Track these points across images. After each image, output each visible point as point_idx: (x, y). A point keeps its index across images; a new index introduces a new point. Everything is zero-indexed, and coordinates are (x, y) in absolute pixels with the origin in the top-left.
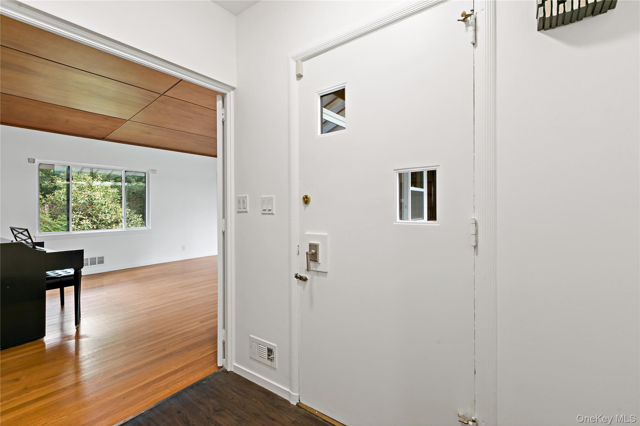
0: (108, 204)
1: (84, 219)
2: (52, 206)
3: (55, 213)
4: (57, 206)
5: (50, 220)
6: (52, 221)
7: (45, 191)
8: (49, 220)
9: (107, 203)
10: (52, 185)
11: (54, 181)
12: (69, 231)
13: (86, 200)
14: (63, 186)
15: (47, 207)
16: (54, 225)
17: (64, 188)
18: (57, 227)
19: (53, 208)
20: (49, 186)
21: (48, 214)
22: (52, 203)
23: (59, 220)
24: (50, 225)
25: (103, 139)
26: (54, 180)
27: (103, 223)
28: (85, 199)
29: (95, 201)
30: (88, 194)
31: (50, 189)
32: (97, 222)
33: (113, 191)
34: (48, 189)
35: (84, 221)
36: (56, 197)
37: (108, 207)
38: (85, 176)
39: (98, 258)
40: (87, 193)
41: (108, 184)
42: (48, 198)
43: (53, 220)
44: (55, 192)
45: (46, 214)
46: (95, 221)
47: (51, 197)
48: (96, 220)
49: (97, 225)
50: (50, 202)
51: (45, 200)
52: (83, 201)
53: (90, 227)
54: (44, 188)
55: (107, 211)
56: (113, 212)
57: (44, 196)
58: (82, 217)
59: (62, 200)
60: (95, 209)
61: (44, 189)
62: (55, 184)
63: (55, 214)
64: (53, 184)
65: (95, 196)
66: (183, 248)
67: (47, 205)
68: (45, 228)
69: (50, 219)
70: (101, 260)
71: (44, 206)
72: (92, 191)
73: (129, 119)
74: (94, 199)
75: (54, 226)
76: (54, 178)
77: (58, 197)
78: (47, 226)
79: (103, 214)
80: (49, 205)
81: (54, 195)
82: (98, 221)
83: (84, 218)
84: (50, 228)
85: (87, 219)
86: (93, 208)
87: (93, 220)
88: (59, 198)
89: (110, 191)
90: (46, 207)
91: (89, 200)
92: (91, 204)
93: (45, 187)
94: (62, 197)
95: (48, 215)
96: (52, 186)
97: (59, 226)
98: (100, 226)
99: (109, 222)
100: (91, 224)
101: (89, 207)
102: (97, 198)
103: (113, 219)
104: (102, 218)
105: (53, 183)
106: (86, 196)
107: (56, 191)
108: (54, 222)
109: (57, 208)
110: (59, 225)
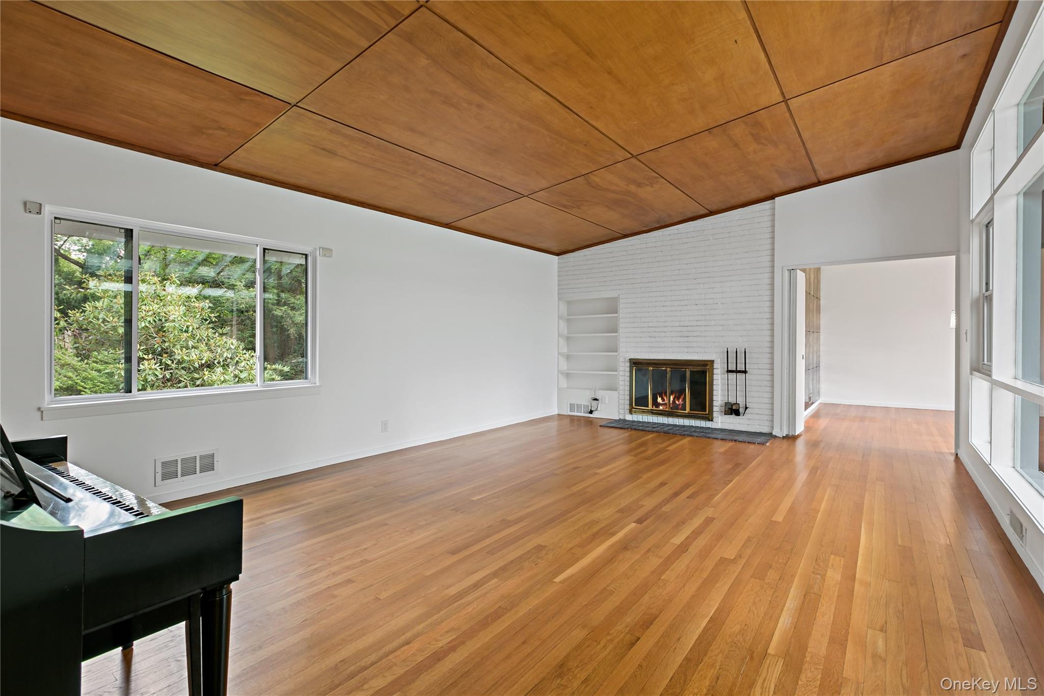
0: (193, 329)
1: (145, 359)
2: (80, 334)
3: (85, 348)
4: (89, 334)
5: (75, 361)
6: (80, 364)
7: (65, 306)
8: (73, 362)
9: (191, 328)
10: (79, 292)
11: (84, 285)
12: (131, 392)
13: (150, 321)
14: (102, 295)
15: (69, 335)
16: (84, 371)
17: (104, 298)
18: (90, 376)
19: (82, 339)
20: (74, 295)
21: (71, 348)
22: (80, 328)
23: (94, 362)
24: (76, 370)
25: (215, 166)
26: (84, 282)
27: (182, 368)
28: (149, 319)
29: (167, 325)
30: (153, 309)
31: (76, 302)
32: (173, 365)
33: (201, 305)
34: (71, 302)
35: (146, 362)
36: (87, 317)
37: (193, 336)
38: (146, 275)
39: (202, 457)
40: (151, 309)
41: (193, 291)
42: (71, 318)
43: (82, 360)
44: (86, 306)
45: (67, 350)
46: (167, 362)
47: (78, 315)
48: (169, 362)
49: (171, 371)
50: (75, 325)
51: (66, 321)
52: (143, 323)
53: (157, 376)
54: (63, 299)
55: (190, 343)
56: (203, 346)
57: (64, 313)
58: (141, 356)
59: (101, 321)
60: (166, 340)
61: (64, 302)
62: (86, 291)
63: (85, 350)
64: (82, 292)
65: (166, 314)
66: (385, 426)
67: (70, 333)
68: (65, 376)
69: (76, 358)
70: (208, 464)
71: (64, 334)
72: (162, 304)
73: (297, 103)
74: (166, 320)
75: (84, 374)
76: (85, 278)
77: (92, 316)
78: (70, 374)
79: (184, 349)
80: (73, 331)
81: (84, 311)
82: (173, 362)
83: (146, 357)
84: (77, 376)
85: (151, 359)
86: (163, 338)
87: (164, 360)
88: (95, 317)
89: (197, 305)
90: (66, 336)
91: (155, 322)
92: (161, 329)
93: (66, 299)
94: (101, 316)
95: (71, 351)
96: (79, 295)
97: (95, 373)
98: (177, 373)
99: (197, 365)
100: (159, 370)
101: (155, 335)
102: (171, 318)
103: (205, 358)
104: (183, 358)
105: (83, 288)
106: (150, 313)
107: (88, 303)
108: (84, 366)
109: (90, 338)
110: (95, 371)
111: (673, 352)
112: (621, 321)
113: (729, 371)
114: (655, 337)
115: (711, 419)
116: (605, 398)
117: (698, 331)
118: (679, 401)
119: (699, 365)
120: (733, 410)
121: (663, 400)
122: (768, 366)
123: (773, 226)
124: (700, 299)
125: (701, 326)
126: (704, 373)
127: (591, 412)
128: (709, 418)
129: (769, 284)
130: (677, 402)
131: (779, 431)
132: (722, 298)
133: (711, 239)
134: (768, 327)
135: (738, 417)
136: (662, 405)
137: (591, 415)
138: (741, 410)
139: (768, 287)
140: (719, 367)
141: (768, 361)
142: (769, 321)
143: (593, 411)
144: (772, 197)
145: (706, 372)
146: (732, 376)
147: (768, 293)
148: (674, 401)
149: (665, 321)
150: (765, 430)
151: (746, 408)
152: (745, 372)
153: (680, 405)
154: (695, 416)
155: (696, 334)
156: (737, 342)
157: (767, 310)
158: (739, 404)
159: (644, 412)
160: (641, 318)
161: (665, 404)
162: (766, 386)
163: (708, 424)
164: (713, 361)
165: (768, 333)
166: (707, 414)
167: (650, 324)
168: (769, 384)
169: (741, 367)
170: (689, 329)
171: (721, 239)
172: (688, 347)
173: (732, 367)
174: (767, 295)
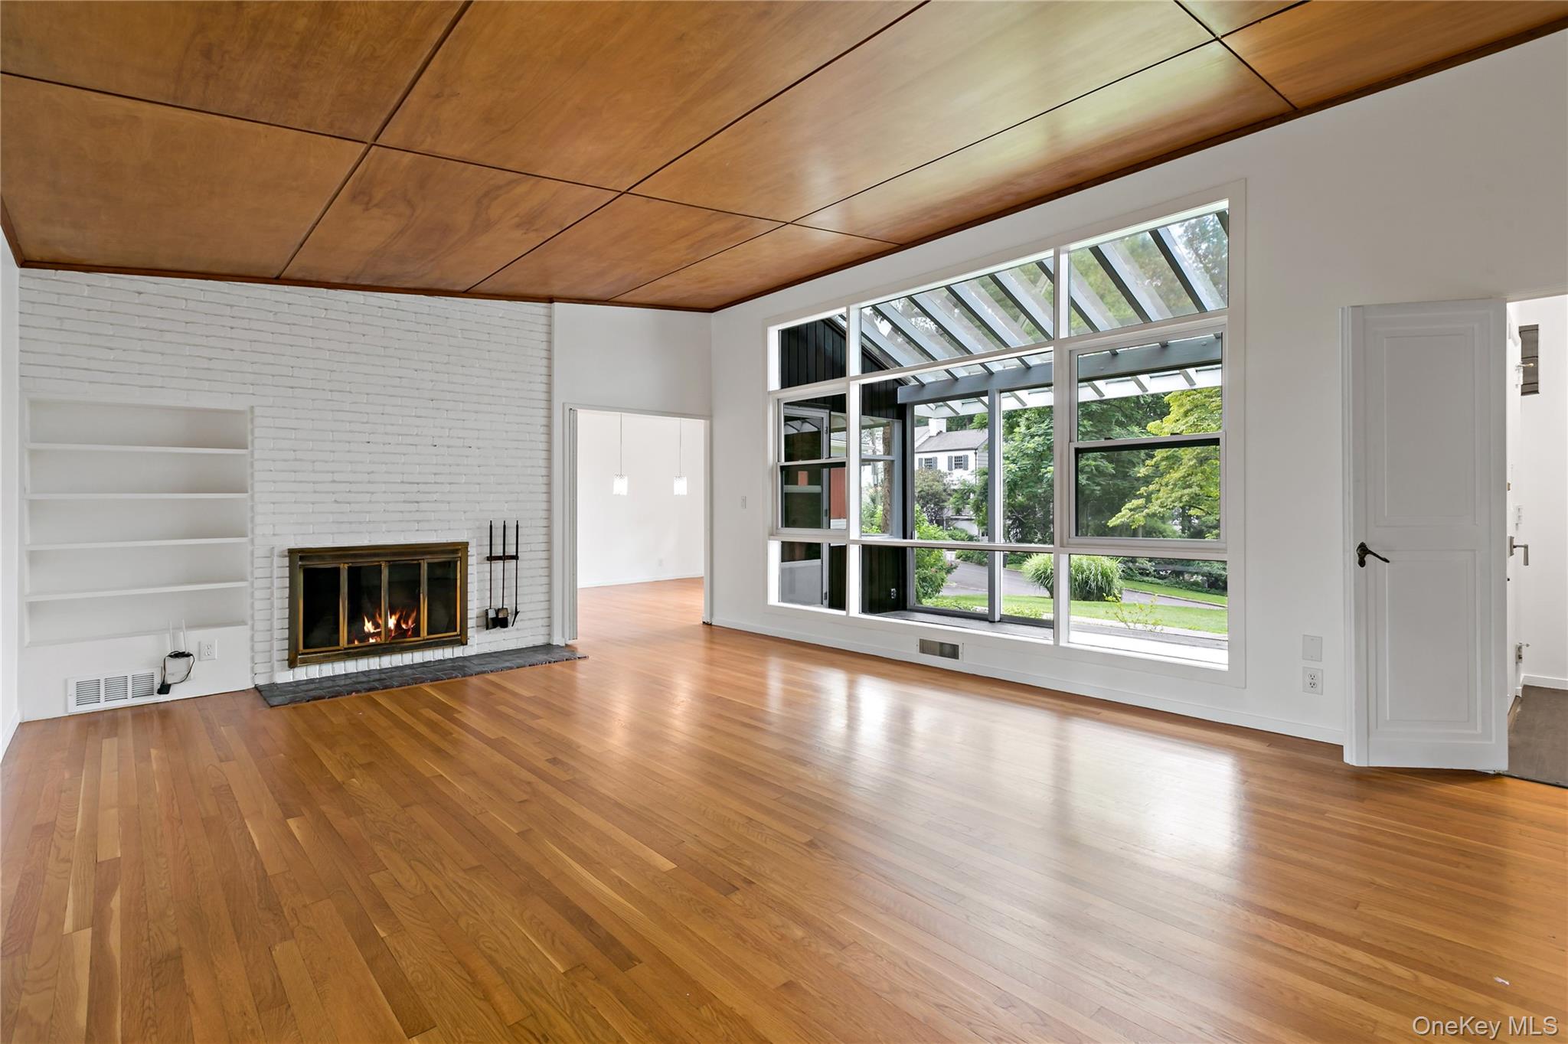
111: (389, 532)
112: (257, 465)
113: (491, 558)
114: (349, 503)
115: (464, 643)
116: (209, 647)
117: (437, 492)
118: (407, 623)
119: (443, 552)
120: (498, 621)
121: (376, 625)
122: (543, 547)
123: (550, 342)
124: (440, 437)
125: (442, 483)
126: (450, 565)
127: (164, 689)
128: (462, 641)
129: (544, 426)
130: (404, 626)
131: (561, 637)
132: (478, 439)
133: (460, 336)
134: (544, 488)
135: (505, 629)
136: (373, 635)
137: (163, 698)
138: (510, 619)
139: (542, 430)
140: (475, 554)
141: (542, 538)
142: (544, 480)
143: (169, 686)
144: (551, 300)
145: (457, 562)
146: (498, 565)
147: (543, 438)
148: (398, 625)
149: (372, 472)
150: (540, 640)
151: (517, 613)
152: (516, 557)
153: (409, 630)
154: (437, 642)
155: (435, 497)
156: (502, 512)
157: (542, 463)
158: (507, 609)
159: (329, 656)
160: (314, 462)
161: (378, 634)
162: (541, 576)
163: (458, 652)
164: (466, 545)
165: (544, 497)
166: (457, 635)
167: (337, 477)
168: (544, 572)
169: (511, 551)
170: (422, 487)
171: (475, 341)
172: (418, 522)
173: (498, 551)
174: (541, 442)
